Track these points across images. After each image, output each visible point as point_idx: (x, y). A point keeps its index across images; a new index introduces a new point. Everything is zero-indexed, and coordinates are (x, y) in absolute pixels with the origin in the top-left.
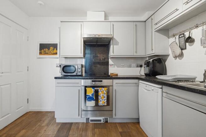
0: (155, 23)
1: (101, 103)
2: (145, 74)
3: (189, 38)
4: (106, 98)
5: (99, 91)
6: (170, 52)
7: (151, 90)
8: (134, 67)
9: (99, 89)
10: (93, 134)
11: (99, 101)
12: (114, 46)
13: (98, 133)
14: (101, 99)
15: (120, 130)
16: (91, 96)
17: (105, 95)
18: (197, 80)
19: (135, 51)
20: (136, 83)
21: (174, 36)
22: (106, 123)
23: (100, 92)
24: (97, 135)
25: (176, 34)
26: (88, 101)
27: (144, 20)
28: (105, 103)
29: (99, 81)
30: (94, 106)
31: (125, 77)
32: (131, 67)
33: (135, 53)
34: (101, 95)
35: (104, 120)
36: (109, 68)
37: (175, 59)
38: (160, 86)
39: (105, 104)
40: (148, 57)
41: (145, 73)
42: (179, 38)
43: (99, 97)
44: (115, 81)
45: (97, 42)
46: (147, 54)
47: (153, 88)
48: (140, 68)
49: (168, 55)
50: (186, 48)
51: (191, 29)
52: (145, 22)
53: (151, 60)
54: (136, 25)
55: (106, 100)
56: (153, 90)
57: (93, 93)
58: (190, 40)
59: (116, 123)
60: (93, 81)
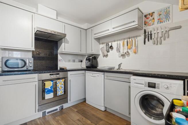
0: (95, 33)
1: (60, 93)
2: (86, 67)
3: (111, 46)
4: (63, 88)
5: (57, 83)
6: (101, 53)
7: (97, 76)
8: (77, 62)
9: (58, 81)
10: (56, 122)
11: (58, 91)
12: (65, 44)
13: (61, 119)
14: (59, 90)
15: (76, 110)
16: (50, 88)
17: (63, 85)
18: (115, 68)
19: (80, 50)
20: (83, 74)
21: (103, 44)
22: (62, 110)
23: (59, 84)
24: (61, 120)
25: (104, 43)
26: (47, 94)
27: (86, 28)
28: (62, 92)
29: (56, 74)
30: (53, 98)
31: (74, 69)
32: (75, 62)
33: (80, 51)
34: (59, 86)
35: (60, 108)
36: (58, 63)
37: (104, 57)
38: (103, 73)
39: (63, 94)
40: (87, 55)
41: (87, 65)
42: (106, 45)
43: (57, 88)
44: (69, 73)
45: (49, 37)
46: (87, 53)
47: (98, 75)
48: (81, 63)
49: (99, 55)
50: (109, 52)
51: (112, 42)
52: (86, 30)
53: (91, 57)
54: (81, 31)
55: (63, 90)
56: (98, 76)
57: (52, 85)
58: (111, 47)
59: (69, 107)
60: (50, 75)
